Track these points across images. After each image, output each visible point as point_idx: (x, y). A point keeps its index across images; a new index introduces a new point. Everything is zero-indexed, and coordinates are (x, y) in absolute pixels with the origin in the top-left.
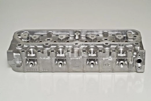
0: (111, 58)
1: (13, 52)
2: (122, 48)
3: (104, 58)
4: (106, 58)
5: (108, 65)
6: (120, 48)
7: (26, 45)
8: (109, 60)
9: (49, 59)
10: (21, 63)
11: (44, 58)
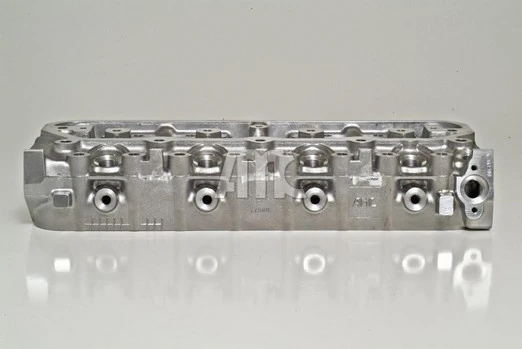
0: (380, 178)
1: (45, 157)
2: (413, 154)
3: (354, 178)
4: (363, 179)
5: (369, 203)
6: (408, 153)
7: (87, 145)
8: (373, 183)
9: (166, 179)
10: (70, 195)
11: (151, 178)
